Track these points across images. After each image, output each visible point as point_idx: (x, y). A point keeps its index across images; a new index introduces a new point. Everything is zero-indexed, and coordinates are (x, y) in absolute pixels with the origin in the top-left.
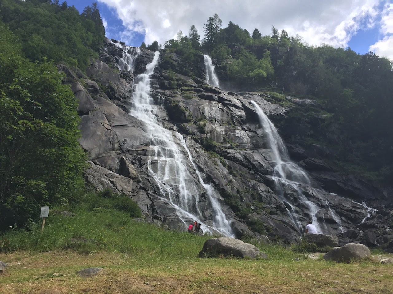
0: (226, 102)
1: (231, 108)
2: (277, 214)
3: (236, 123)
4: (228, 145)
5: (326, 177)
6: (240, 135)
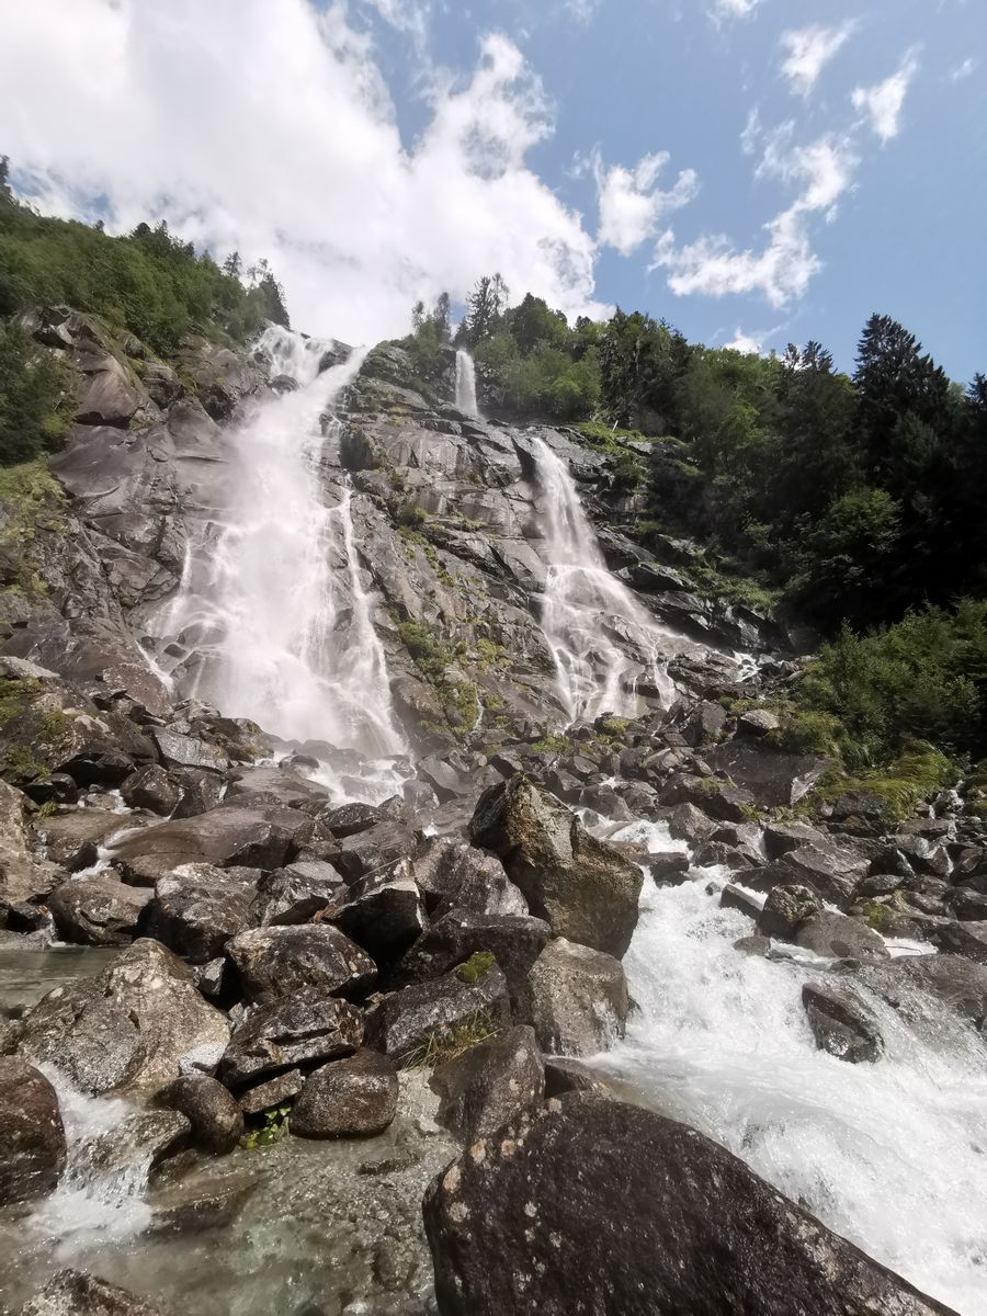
0: (477, 436)
1: (484, 448)
2: (530, 673)
3: (489, 481)
4: (455, 521)
5: (668, 602)
6: (492, 506)
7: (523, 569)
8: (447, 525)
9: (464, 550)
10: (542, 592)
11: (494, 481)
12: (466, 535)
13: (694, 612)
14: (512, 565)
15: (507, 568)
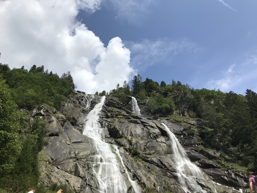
0: (146, 124)
1: (149, 128)
3: (152, 138)
4: (148, 152)
5: (214, 172)
6: (155, 146)
7: (169, 165)
8: (146, 154)
9: (152, 161)
10: (176, 172)
11: (154, 137)
12: (151, 156)
13: (223, 175)
14: (166, 164)
15: (164, 165)
